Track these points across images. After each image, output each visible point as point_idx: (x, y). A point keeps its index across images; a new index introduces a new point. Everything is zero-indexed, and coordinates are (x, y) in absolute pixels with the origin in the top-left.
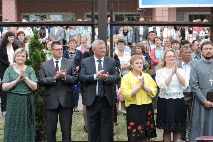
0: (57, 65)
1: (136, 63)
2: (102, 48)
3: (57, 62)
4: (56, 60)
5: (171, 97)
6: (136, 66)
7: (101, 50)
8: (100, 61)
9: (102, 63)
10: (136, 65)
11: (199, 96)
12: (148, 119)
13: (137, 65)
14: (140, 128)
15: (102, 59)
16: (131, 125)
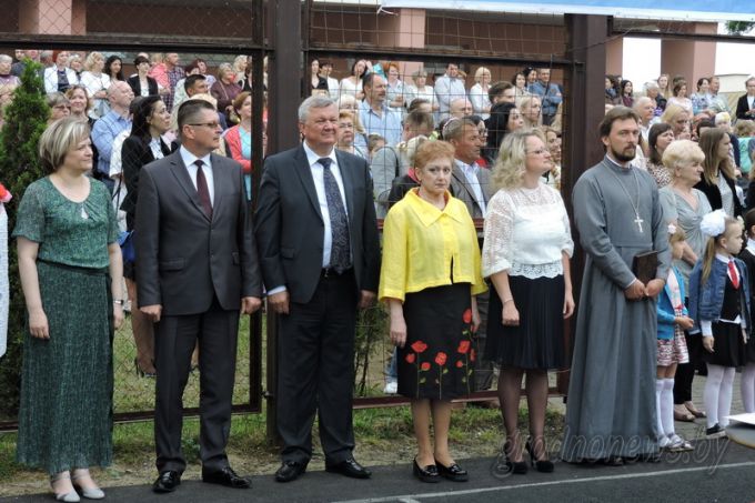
0: (200, 175)
1: (432, 170)
2: (324, 120)
3: (199, 164)
4: (195, 159)
5: (543, 274)
6: (429, 178)
7: (321, 127)
8: (325, 163)
9: (334, 169)
10: (430, 173)
11: (612, 267)
12: (464, 333)
13: (434, 176)
14: (441, 358)
15: (332, 156)
16: (417, 350)
